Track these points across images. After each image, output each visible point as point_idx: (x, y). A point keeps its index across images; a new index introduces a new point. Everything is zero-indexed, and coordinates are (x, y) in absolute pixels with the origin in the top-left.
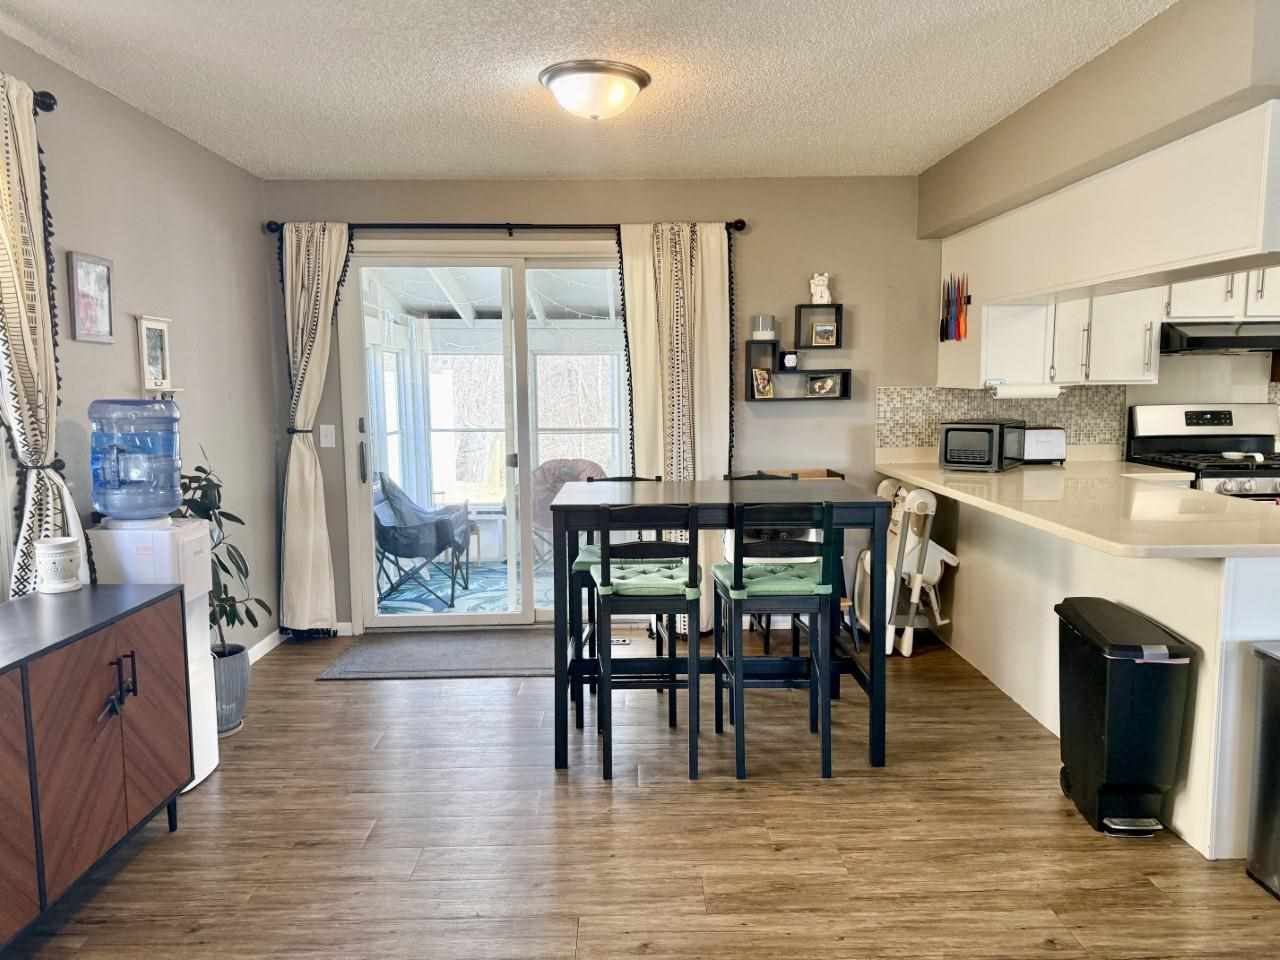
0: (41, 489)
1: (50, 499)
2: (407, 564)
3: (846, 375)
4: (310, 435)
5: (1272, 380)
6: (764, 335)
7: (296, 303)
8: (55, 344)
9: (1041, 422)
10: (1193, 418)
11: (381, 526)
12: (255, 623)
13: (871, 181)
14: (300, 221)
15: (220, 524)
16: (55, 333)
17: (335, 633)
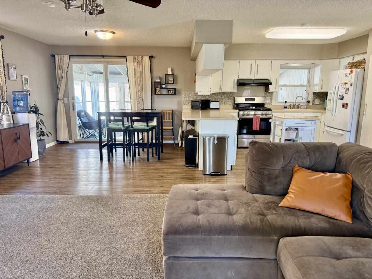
0: (4, 106)
1: (5, 108)
2: (91, 131)
3: (175, 90)
4: (62, 100)
5: (265, 92)
6: (158, 80)
7: (58, 72)
8: (5, 81)
9: (216, 100)
10: (246, 100)
11: (83, 122)
12: (48, 136)
13: (176, 48)
14: (59, 54)
15: (38, 115)
16: (5, 79)
17: (69, 142)
